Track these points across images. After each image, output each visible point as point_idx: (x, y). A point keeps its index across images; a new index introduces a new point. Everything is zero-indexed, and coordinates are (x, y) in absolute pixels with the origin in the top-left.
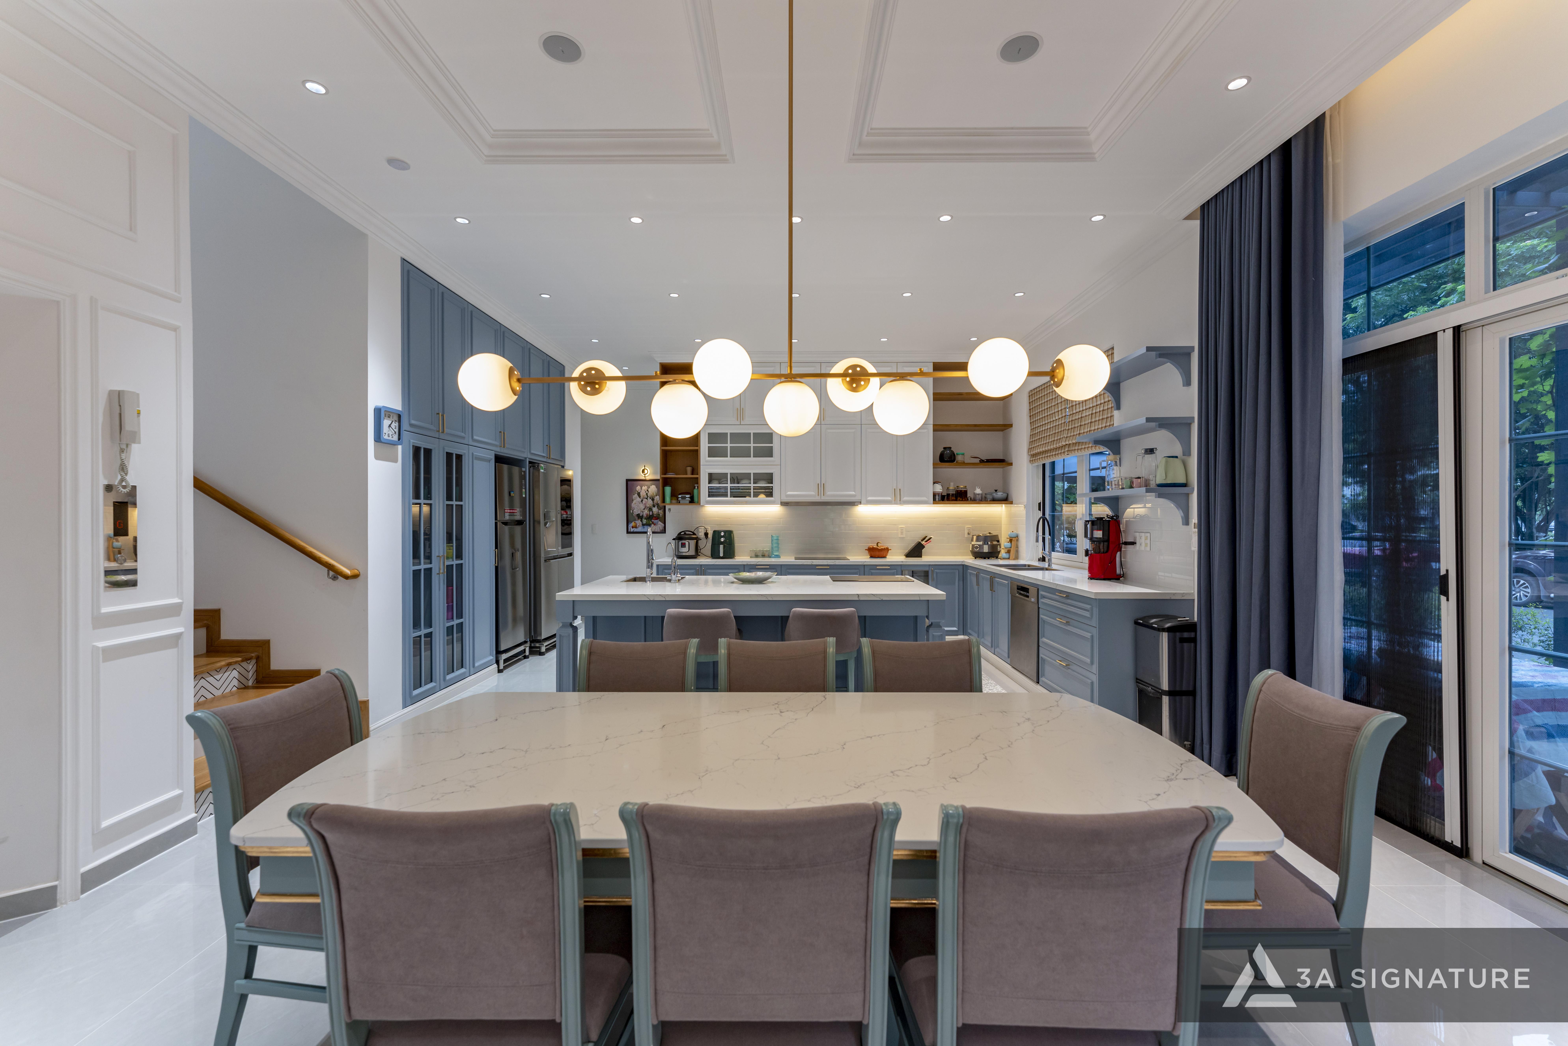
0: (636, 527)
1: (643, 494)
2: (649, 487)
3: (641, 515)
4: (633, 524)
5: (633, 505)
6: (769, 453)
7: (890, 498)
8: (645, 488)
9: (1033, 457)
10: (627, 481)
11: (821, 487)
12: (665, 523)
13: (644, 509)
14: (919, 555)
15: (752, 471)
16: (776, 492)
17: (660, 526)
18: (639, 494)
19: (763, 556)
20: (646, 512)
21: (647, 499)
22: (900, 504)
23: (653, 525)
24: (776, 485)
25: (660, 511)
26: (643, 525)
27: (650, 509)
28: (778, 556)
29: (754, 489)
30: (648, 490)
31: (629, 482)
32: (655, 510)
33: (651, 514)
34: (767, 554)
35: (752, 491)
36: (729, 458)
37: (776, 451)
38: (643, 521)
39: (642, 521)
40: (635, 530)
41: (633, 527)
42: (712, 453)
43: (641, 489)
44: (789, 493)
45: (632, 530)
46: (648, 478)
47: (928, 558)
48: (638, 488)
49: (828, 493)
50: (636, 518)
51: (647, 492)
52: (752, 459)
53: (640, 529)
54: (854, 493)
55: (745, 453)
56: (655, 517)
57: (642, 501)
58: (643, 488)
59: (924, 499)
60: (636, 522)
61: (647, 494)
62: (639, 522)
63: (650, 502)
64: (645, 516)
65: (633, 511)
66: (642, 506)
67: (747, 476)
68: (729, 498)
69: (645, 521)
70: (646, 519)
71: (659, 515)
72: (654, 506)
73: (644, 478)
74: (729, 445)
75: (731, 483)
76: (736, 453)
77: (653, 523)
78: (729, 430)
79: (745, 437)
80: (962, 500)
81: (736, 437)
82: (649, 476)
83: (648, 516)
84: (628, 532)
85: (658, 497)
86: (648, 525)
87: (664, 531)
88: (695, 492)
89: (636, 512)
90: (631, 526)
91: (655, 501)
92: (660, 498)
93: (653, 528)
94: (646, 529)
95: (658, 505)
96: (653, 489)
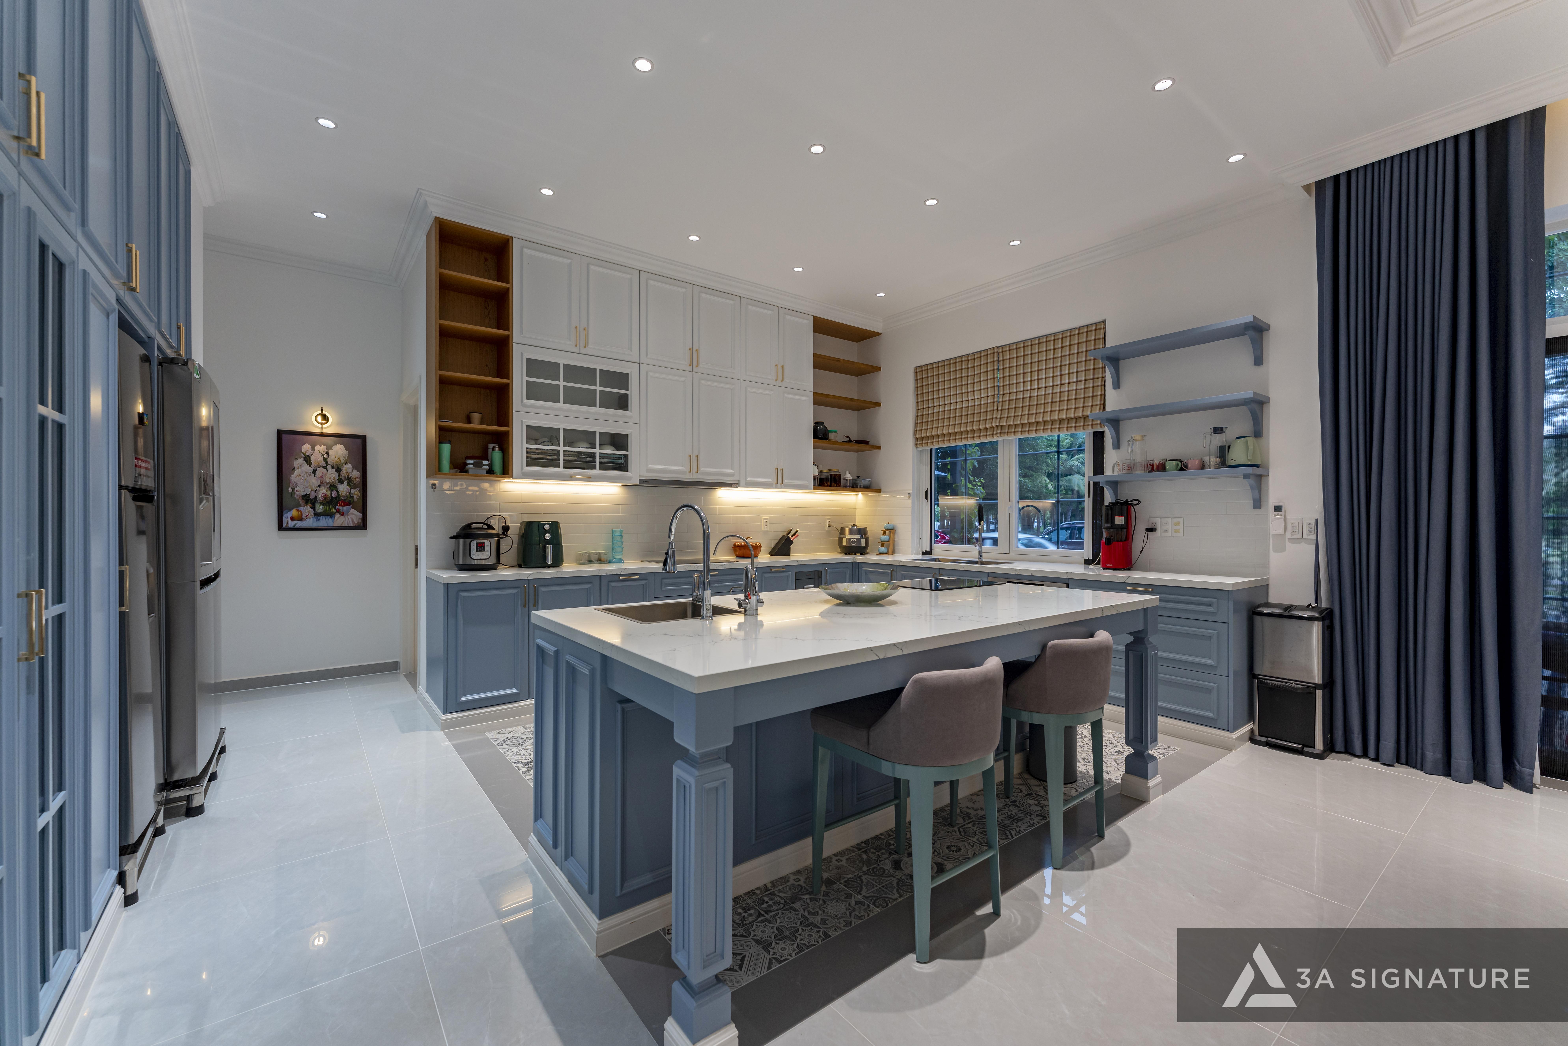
0: (301, 519)
1: (317, 458)
2: (329, 447)
3: (312, 497)
4: (294, 512)
5: (294, 478)
6: (622, 403)
7: (771, 480)
8: (319, 448)
9: (920, 441)
10: (280, 434)
11: (694, 460)
12: (364, 511)
13: (319, 486)
14: (787, 553)
15: (598, 428)
16: (633, 463)
17: (353, 516)
18: (307, 459)
19: (600, 561)
20: (324, 491)
21: (325, 468)
22: (781, 488)
23: (337, 516)
24: (633, 453)
25: (353, 491)
26: (317, 515)
27: (333, 487)
28: (620, 561)
29: (601, 458)
30: (327, 453)
31: (284, 436)
32: (343, 488)
33: (334, 494)
34: (604, 557)
35: (598, 460)
36: (561, 405)
37: (633, 402)
38: (317, 509)
39: (314, 508)
40: (299, 524)
41: (292, 519)
42: (534, 392)
43: (313, 449)
44: (651, 466)
45: (291, 524)
46: (325, 431)
47: (799, 556)
48: (306, 448)
49: (702, 469)
50: (302, 502)
51: (326, 456)
52: (598, 409)
53: (310, 522)
54: (731, 471)
55: (587, 399)
56: (343, 501)
57: (314, 471)
58: (318, 448)
59: (805, 483)
60: (301, 509)
61: (325, 460)
62: (307, 510)
63: (332, 475)
64: (320, 497)
65: (293, 489)
66: (314, 481)
67: (588, 437)
68: (561, 470)
69: (320, 508)
70: (322, 503)
71: (352, 497)
72: (341, 481)
73: (318, 430)
74: (562, 383)
75: (564, 446)
76: (574, 397)
77: (338, 511)
78: (563, 360)
79: (587, 374)
80: (836, 486)
81: (574, 372)
82: (330, 428)
83: (328, 500)
84: (281, 527)
85: (349, 465)
86: (331, 515)
87: (363, 525)
88: (497, 456)
89: (301, 491)
90: (287, 516)
91: (344, 473)
92: (354, 468)
93: (339, 520)
94: (324, 522)
95: (349, 480)
96: (339, 451)
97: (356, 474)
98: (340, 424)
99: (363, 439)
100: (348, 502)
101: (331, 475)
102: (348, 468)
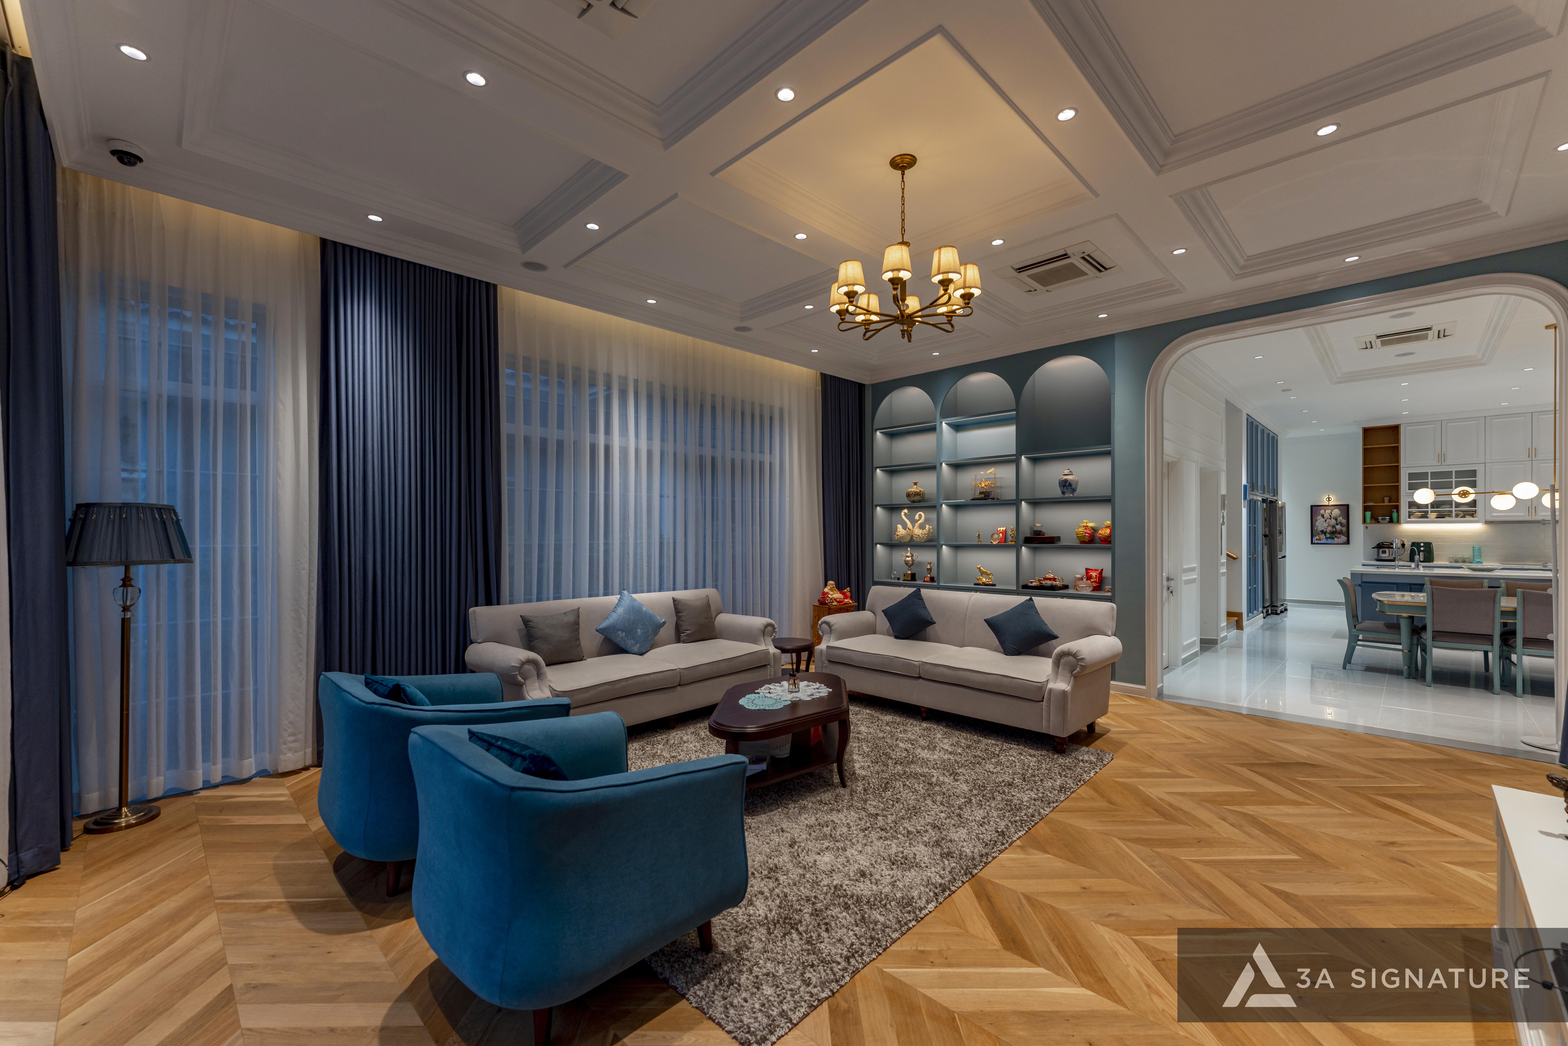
0: (1320, 540)
1: (1327, 515)
2: (1332, 511)
3: (1325, 531)
4: (1317, 537)
5: (1317, 524)
6: (1473, 485)
10: (1312, 507)
12: (1348, 536)
13: (1328, 527)
16: (1479, 515)
17: (1344, 540)
18: (1323, 516)
19: (1464, 561)
21: (1331, 519)
23: (1336, 538)
24: (1482, 508)
25: (1343, 529)
26: (1327, 538)
27: (1334, 527)
29: (1456, 512)
30: (1331, 513)
32: (1338, 527)
33: (1334, 530)
34: (1467, 560)
35: (1454, 514)
37: (1480, 482)
39: (1325, 535)
40: (1319, 542)
41: (1317, 540)
42: (1413, 486)
43: (1325, 512)
44: (1497, 515)
45: (1316, 542)
46: (1330, 504)
48: (1322, 512)
50: (1320, 533)
53: (1324, 541)
55: (1447, 486)
56: (1339, 533)
57: (1326, 521)
58: (1327, 511)
60: (1320, 536)
61: (1330, 516)
62: (1323, 536)
64: (1328, 531)
65: (1317, 528)
66: (1326, 525)
67: (1449, 503)
68: (1430, 519)
69: (1328, 536)
70: (1330, 534)
71: (1343, 531)
72: (1337, 524)
73: (1328, 504)
74: (1430, 480)
75: (1432, 508)
76: (1438, 486)
78: (1431, 470)
79: (1446, 474)
81: (1438, 474)
82: (1332, 502)
83: (1332, 532)
84: (1312, 543)
85: (1341, 517)
86: (1333, 538)
87: (1348, 542)
88: (1395, 515)
89: (1320, 529)
90: (1314, 539)
91: (1338, 521)
92: (1343, 518)
93: (1336, 540)
94: (1329, 541)
95: (1341, 524)
96: (1336, 512)
97: (1344, 521)
98: (1337, 500)
99: (1348, 506)
100: (1341, 533)
101: (1333, 522)
102: (1340, 519)
